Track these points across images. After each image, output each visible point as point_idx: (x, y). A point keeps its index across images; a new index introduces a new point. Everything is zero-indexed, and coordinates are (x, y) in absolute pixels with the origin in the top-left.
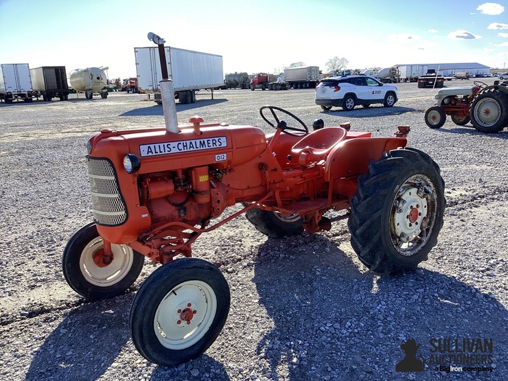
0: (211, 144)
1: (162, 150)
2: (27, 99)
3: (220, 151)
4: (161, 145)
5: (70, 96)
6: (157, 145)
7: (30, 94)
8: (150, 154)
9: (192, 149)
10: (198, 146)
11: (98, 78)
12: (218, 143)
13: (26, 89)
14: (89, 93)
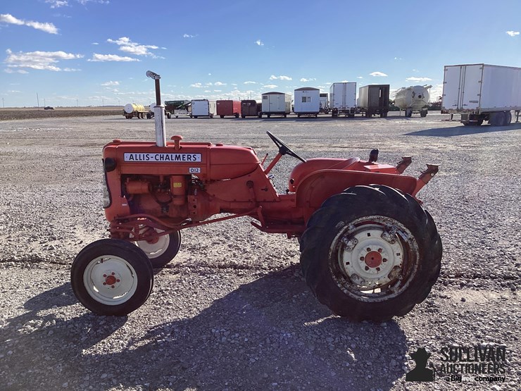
0: (186, 158)
1: (142, 158)
2: (350, 115)
3: (195, 165)
4: (142, 154)
5: (390, 114)
6: (138, 154)
7: (353, 110)
8: (132, 160)
9: (167, 160)
10: (174, 158)
11: (420, 97)
12: (192, 158)
13: (350, 106)
14: (408, 111)
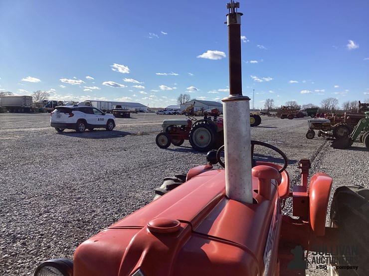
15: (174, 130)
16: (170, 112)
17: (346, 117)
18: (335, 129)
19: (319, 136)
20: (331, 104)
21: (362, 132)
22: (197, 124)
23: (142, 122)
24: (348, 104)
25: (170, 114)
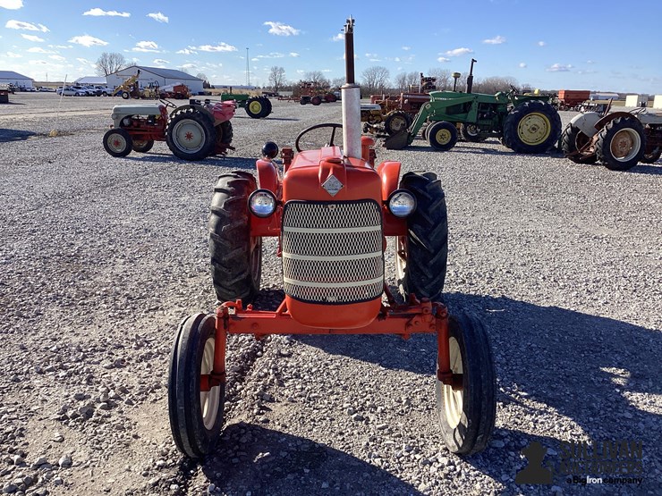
15: (135, 123)
16: (88, 90)
17: (403, 101)
18: (388, 121)
19: (365, 132)
20: (378, 79)
21: (424, 124)
22: (179, 113)
23: (41, 110)
24: (404, 79)
25: (88, 94)
